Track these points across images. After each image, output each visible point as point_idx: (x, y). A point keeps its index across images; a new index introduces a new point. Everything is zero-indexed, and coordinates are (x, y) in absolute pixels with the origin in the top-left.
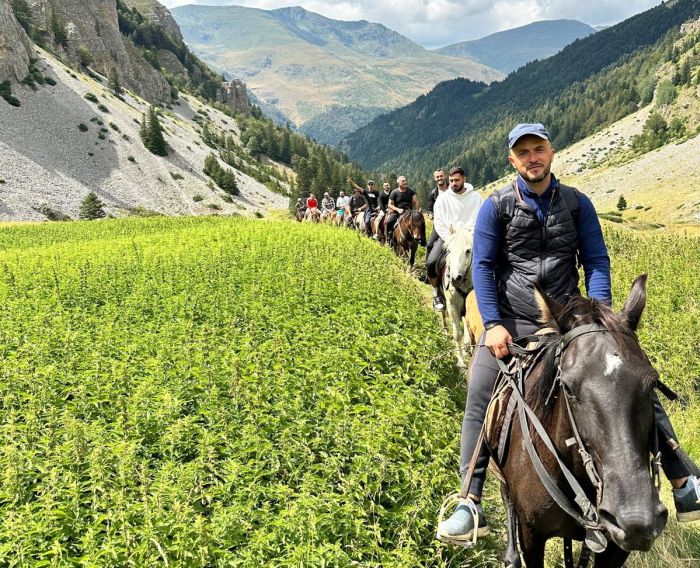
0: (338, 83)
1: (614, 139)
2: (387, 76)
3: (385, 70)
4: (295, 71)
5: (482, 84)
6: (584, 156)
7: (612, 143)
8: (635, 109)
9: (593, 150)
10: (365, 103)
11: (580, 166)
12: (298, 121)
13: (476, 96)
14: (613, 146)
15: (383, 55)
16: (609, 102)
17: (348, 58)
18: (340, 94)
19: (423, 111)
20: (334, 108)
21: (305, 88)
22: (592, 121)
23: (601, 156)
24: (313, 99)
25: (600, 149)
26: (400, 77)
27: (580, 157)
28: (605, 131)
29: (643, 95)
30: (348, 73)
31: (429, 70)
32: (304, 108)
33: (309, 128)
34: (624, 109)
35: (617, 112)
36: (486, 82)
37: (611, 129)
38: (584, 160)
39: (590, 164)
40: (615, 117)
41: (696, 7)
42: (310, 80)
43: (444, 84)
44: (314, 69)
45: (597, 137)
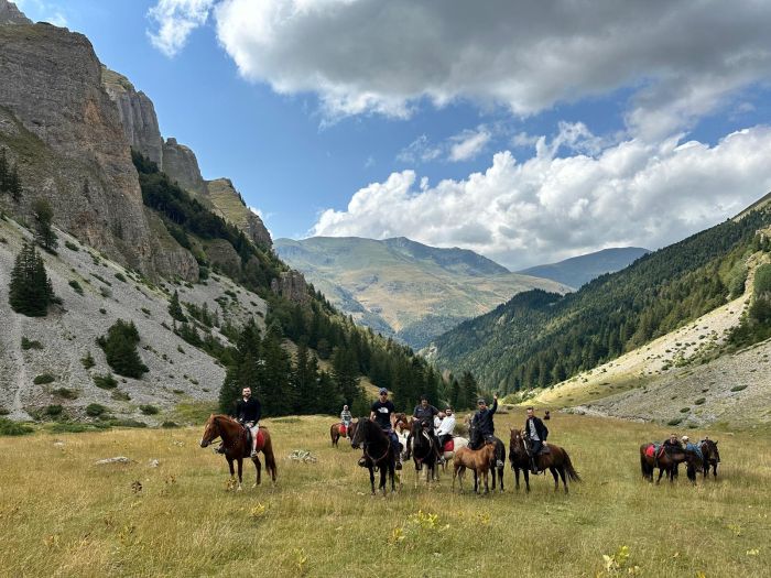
0: (433, 297)
1: (704, 333)
2: (476, 292)
3: (474, 286)
4: (397, 287)
5: (557, 295)
6: (668, 351)
7: (702, 337)
8: (724, 302)
9: (678, 345)
10: (455, 313)
11: (665, 364)
12: (397, 327)
13: (551, 304)
14: (704, 341)
15: (473, 275)
16: (690, 298)
17: (441, 277)
18: (433, 305)
19: (503, 318)
20: (429, 316)
21: (404, 300)
22: (672, 316)
23: (689, 353)
24: (411, 309)
25: (687, 345)
26: (486, 293)
27: (664, 353)
28: (691, 325)
29: (731, 288)
30: (442, 289)
31: (511, 286)
32: (402, 316)
33: (405, 335)
34: (710, 302)
35: (702, 306)
36: (561, 293)
37: (697, 322)
38: (669, 357)
39: (677, 360)
40: (699, 311)
41: (765, 219)
42: (408, 294)
43: (521, 294)
44: (413, 285)
45: (682, 332)
